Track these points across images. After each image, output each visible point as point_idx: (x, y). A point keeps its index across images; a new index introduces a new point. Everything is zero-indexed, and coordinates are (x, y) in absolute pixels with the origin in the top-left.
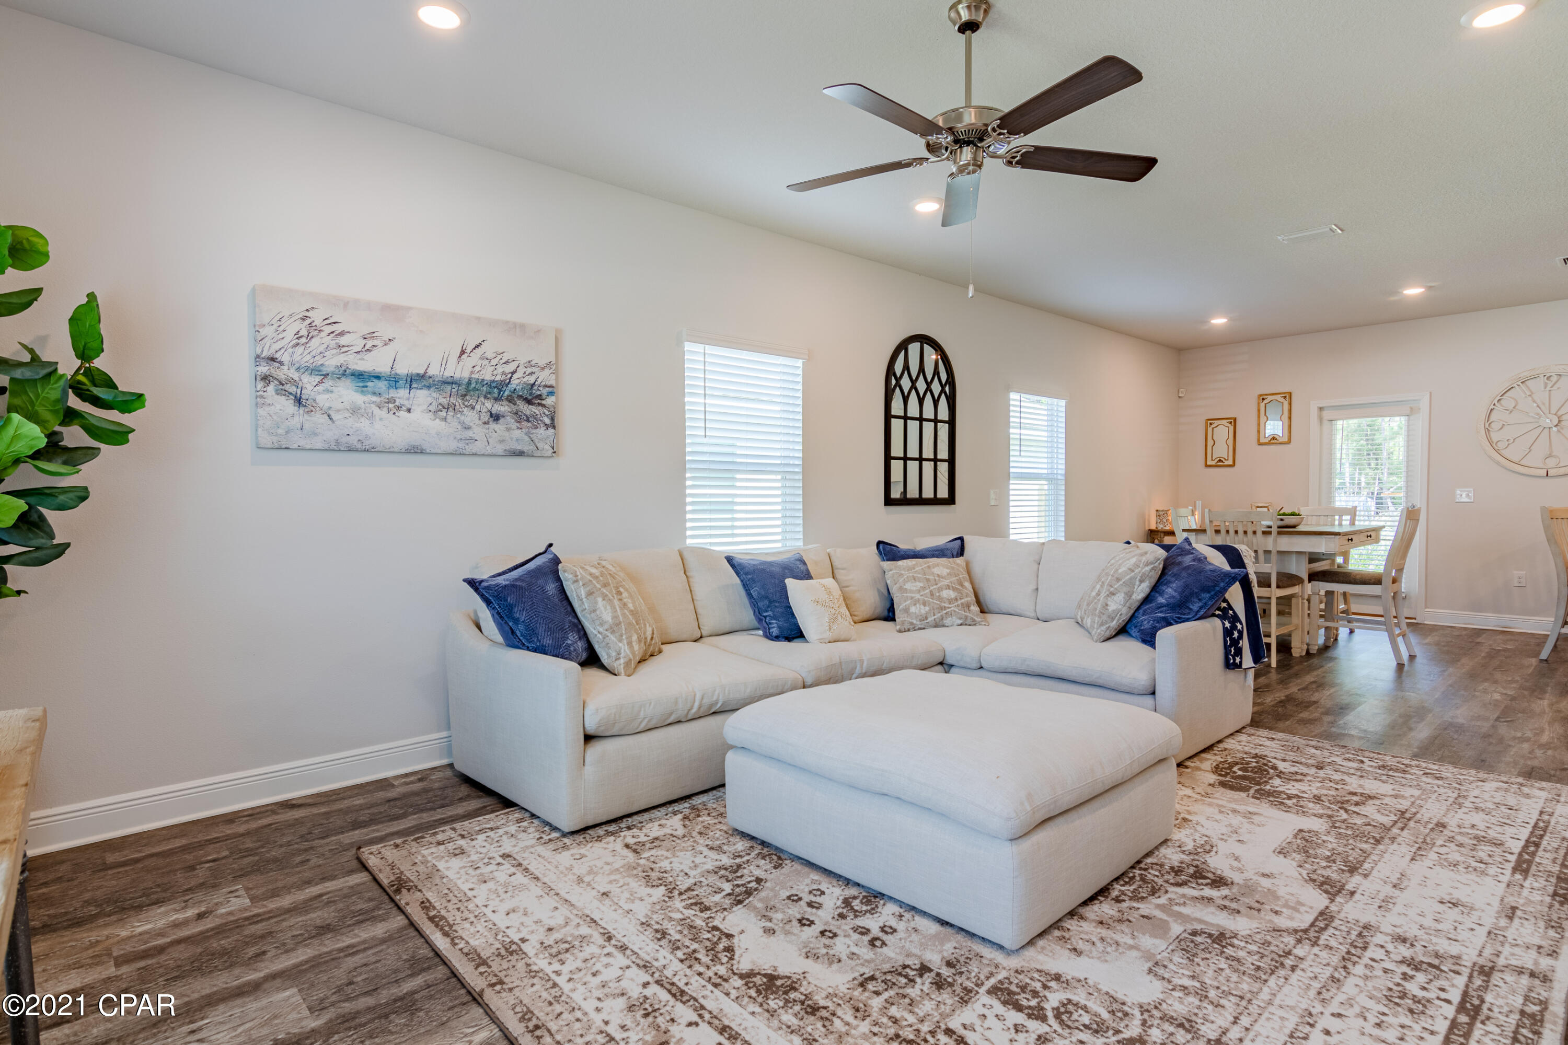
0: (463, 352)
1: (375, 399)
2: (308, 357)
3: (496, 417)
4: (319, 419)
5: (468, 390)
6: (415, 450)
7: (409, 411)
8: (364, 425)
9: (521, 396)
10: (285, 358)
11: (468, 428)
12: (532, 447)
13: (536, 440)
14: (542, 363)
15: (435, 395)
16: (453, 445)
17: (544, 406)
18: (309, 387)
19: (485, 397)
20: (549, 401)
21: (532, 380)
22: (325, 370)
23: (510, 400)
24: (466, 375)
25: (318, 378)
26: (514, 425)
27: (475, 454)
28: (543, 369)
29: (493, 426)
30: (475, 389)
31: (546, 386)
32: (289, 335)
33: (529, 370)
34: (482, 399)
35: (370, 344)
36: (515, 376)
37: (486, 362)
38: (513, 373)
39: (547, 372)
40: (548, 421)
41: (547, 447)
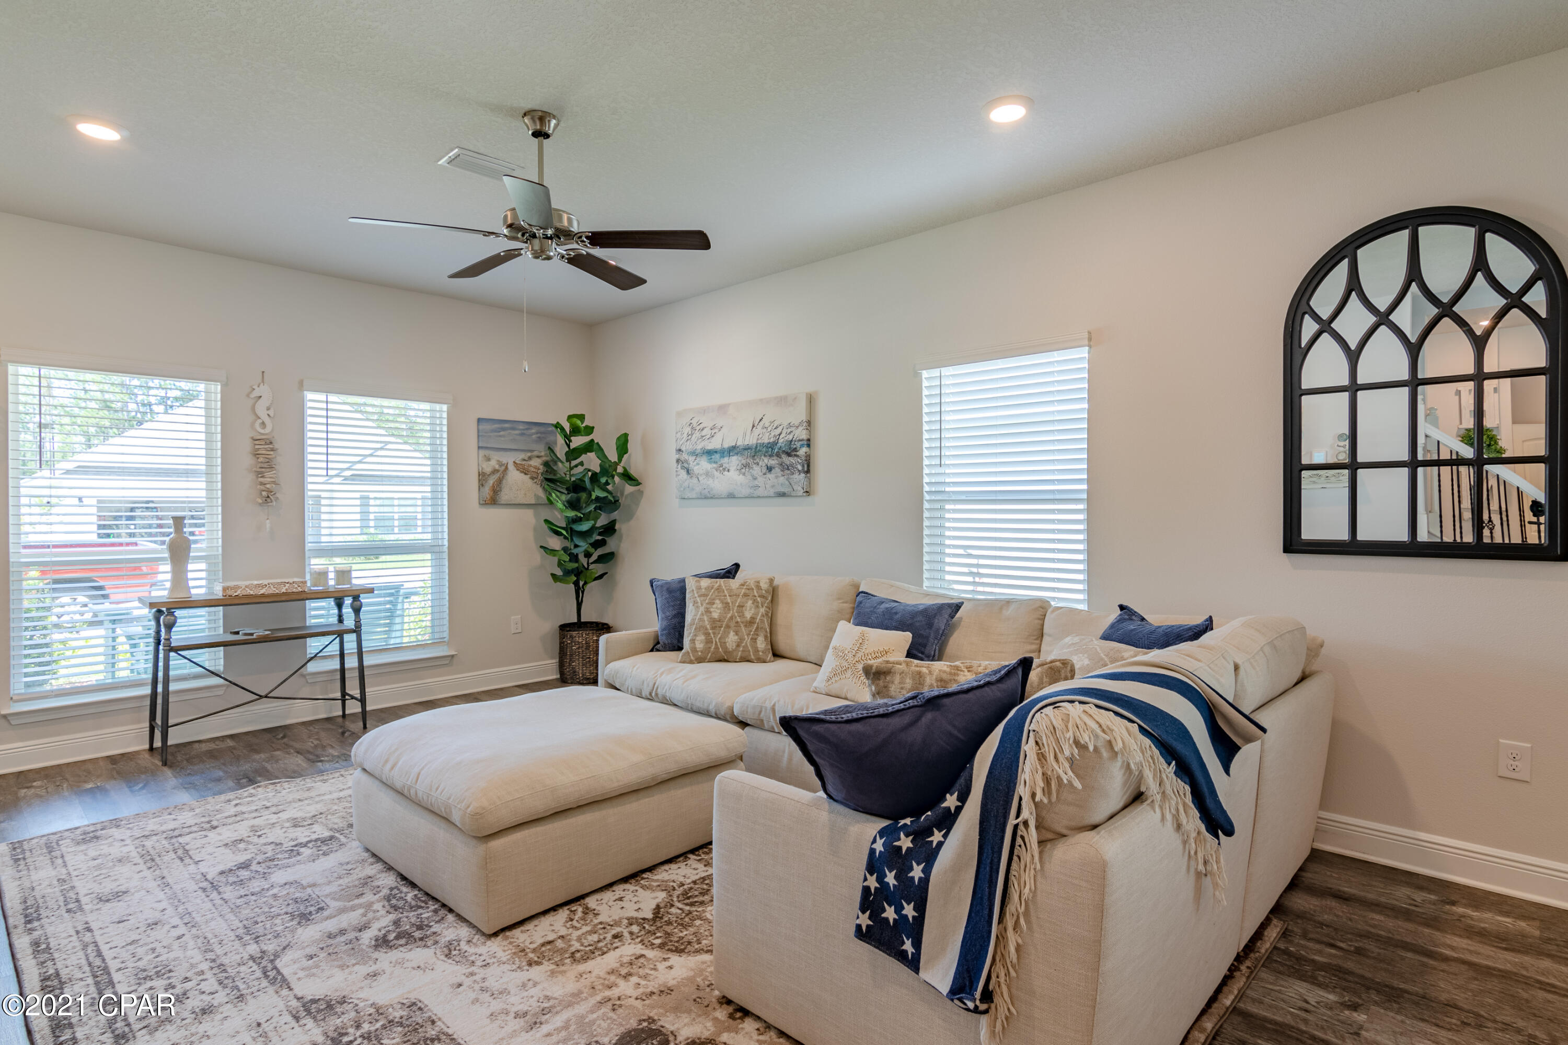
0: (753, 426)
1: (715, 465)
2: (691, 447)
3: (770, 469)
4: (695, 480)
5: (756, 452)
6: (731, 496)
7: (728, 471)
8: (710, 482)
9: (784, 451)
10: (683, 449)
11: (755, 479)
12: (790, 489)
13: (793, 484)
14: (796, 424)
15: (740, 458)
16: (746, 491)
17: (797, 456)
18: (691, 463)
19: (765, 456)
20: (802, 451)
21: (790, 437)
22: (698, 452)
23: (778, 455)
24: (755, 442)
25: (694, 457)
26: (780, 473)
27: (759, 497)
28: (797, 427)
29: (769, 475)
30: (760, 451)
31: (800, 440)
32: (685, 435)
33: (789, 430)
34: (763, 457)
35: (713, 431)
36: (781, 437)
37: (765, 430)
38: (780, 435)
39: (800, 428)
40: (800, 468)
41: (800, 488)
